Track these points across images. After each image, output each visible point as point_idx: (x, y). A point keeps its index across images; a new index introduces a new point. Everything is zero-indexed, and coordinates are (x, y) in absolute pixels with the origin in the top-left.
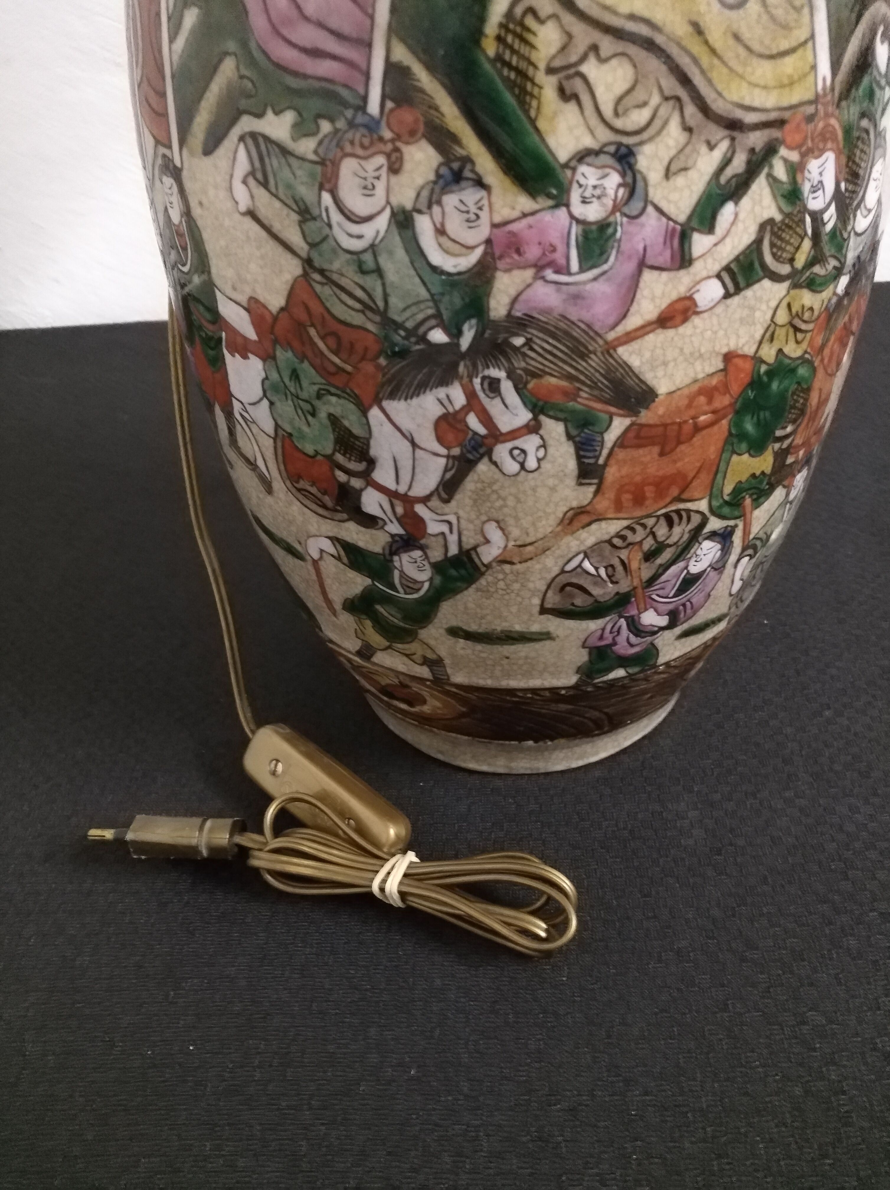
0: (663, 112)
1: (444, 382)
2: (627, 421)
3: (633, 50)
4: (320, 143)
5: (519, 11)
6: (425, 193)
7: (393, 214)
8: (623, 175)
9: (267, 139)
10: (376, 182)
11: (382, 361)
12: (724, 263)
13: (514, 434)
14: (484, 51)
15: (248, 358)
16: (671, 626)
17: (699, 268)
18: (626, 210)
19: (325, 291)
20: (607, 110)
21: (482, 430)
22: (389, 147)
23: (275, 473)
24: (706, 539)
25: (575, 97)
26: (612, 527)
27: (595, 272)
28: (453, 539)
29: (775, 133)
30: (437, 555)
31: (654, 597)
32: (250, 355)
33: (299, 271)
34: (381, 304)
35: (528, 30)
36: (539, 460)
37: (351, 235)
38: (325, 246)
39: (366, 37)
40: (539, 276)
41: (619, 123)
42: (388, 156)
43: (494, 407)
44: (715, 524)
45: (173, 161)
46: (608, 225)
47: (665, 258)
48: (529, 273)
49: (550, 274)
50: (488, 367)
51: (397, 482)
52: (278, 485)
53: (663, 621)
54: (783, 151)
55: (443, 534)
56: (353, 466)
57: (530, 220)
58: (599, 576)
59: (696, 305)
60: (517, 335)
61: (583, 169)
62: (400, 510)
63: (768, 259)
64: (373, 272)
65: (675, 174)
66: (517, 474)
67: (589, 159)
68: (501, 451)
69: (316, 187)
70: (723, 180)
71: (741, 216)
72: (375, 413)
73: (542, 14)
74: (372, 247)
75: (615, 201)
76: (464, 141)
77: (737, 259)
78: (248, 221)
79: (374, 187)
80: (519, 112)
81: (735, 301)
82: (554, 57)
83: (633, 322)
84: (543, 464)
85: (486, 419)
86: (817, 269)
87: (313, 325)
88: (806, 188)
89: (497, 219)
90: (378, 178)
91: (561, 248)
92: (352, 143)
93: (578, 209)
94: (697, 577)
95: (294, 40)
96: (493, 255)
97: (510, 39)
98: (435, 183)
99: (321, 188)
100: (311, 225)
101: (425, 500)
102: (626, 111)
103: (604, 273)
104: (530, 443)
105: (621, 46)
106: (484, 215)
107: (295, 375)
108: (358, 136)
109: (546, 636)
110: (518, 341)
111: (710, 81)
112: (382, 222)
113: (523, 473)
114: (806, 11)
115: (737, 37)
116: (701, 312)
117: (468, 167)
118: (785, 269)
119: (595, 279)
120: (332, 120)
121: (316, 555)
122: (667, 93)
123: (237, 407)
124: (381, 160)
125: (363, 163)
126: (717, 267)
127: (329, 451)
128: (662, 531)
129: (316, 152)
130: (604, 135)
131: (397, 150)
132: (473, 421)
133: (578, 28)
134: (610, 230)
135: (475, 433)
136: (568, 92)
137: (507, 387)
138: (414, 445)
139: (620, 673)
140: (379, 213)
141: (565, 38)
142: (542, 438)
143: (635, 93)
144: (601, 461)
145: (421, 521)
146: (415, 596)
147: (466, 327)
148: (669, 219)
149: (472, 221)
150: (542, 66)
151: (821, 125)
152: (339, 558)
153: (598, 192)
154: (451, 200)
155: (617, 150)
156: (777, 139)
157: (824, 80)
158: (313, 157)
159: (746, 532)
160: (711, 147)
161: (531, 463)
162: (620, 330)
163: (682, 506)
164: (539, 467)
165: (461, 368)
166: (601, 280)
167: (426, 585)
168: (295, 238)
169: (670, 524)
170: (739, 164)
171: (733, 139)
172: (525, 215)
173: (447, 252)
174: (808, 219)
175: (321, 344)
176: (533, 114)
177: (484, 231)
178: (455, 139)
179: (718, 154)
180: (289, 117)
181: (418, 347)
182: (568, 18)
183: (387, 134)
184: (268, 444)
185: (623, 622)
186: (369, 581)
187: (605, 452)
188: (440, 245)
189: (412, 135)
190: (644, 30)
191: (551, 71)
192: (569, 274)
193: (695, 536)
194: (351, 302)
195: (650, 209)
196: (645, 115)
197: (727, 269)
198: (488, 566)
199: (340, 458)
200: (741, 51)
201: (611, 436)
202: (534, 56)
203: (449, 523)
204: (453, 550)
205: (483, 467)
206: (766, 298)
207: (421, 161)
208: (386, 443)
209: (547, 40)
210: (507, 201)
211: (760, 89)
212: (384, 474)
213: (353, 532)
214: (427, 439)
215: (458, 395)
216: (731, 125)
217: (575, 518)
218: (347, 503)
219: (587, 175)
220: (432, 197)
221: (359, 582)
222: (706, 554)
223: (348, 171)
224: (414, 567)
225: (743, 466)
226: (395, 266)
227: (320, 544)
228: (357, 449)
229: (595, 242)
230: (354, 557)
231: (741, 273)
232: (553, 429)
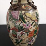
0: (30, 20)
2: (29, 33)
7: (19, 24)
8: (29, 22)
11: (18, 30)
13: (24, 33)
17: (32, 26)
19: (16, 27)
20: (28, 20)
26: (29, 38)
29: (35, 21)
32: (11, 30)
33: (14, 26)
34: (18, 28)
37: (17, 25)
48: (25, 26)
50: (23, 30)
52: (12, 36)
58: (28, 40)
65: (31, 22)
71: (34, 24)
76: (22, 21)
78: (12, 24)
83: (29, 28)
87: (15, 29)
95: (15, 17)
96: (23, 26)
105: (28, 18)
107: (14, 31)
114: (35, 16)
115: (33, 17)
120: (16, 20)
123: (10, 32)
127: (15, 34)
142: (26, 34)
144: (28, 35)
145: (20, 38)
158: (15, 22)
170: (33, 22)
173: (21, 26)
174: (36, 24)
176: (25, 20)
180: (14, 20)
195: (30, 24)
205: (23, 35)
206: (35, 27)
207: (20, 22)
208: (18, 34)
209: (25, 18)
210: (24, 24)
211: (34, 19)
212: (18, 36)
213: (16, 39)
214: (20, 34)
215: (22, 32)
216: (33, 20)
217: (27, 37)
218: (16, 37)
219: (27, 22)
220: (21, 23)
221: (16, 41)
222: (33, 39)
223: (17, 22)
224: (19, 40)
225: (35, 34)
226: (19, 26)
227: (14, 39)
228: (17, 34)
229: (28, 25)
230: (16, 40)
231: (34, 26)
232: (26, 33)
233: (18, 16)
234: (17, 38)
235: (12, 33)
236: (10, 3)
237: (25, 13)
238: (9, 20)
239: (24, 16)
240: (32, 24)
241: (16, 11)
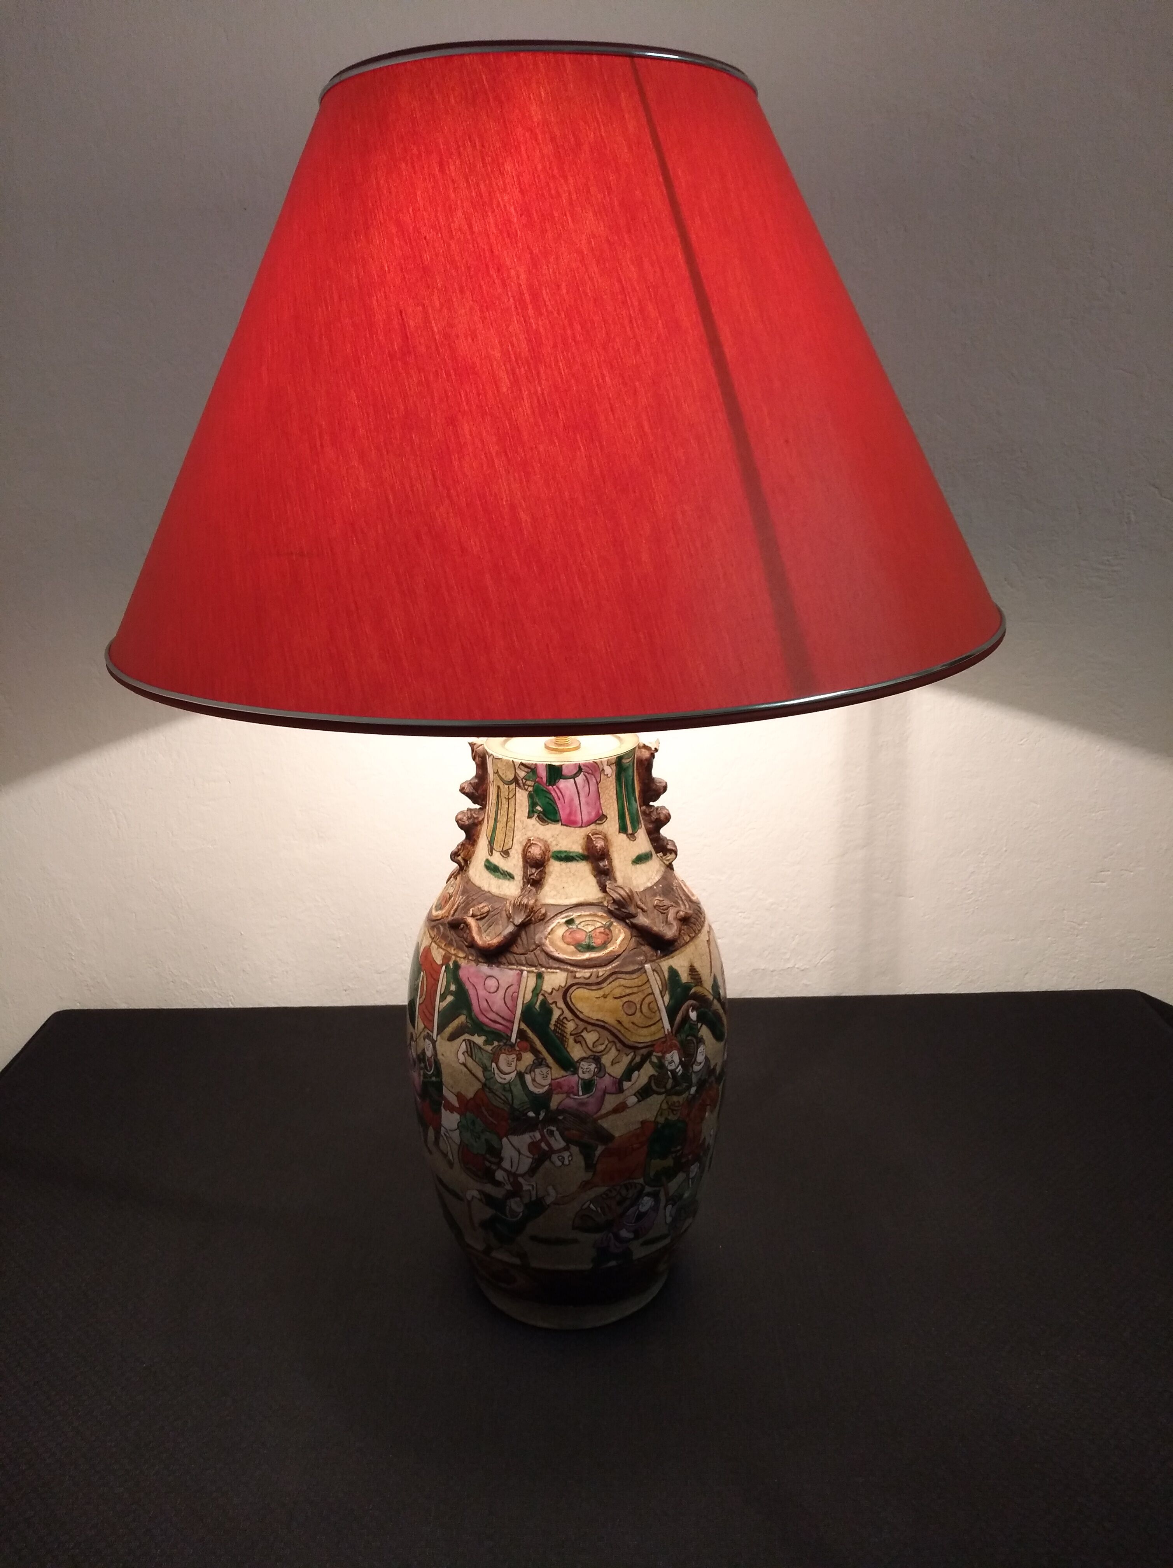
0: (609, 1045)
1: (533, 1131)
2: (604, 1147)
3: (598, 1029)
4: (493, 1048)
5: (561, 1018)
6: (529, 1068)
7: (517, 1073)
8: (596, 1065)
9: (474, 1043)
10: (512, 1062)
11: (509, 1121)
12: (636, 1090)
13: (560, 1151)
14: (550, 1029)
15: (453, 1113)
16: (636, 1238)
17: (626, 1093)
18: (598, 1075)
19: (490, 1095)
20: (590, 1046)
21: (546, 1148)
22: (518, 1052)
23: (456, 1160)
24: (646, 1196)
25: (580, 1042)
26: (602, 1190)
27: (588, 1095)
28: (534, 1193)
29: (652, 1049)
30: (526, 1200)
31: (625, 1223)
32: (454, 1112)
33: (480, 1087)
34: (510, 1102)
35: (565, 1023)
36: (569, 1161)
37: (502, 1078)
38: (492, 1080)
39: (512, 1019)
40: (568, 1096)
41: (595, 1050)
42: (517, 1055)
43: (552, 1141)
44: (648, 1189)
45: (433, 1037)
46: (592, 1080)
47: (614, 1090)
48: (564, 1096)
49: (572, 1096)
50: (549, 1126)
51: (511, 1167)
52: (457, 1165)
53: (631, 1236)
54: (654, 1053)
55: (529, 1190)
56: (493, 1160)
57: (564, 1078)
58: (598, 1211)
59: (627, 1105)
60: (560, 1116)
61: (582, 1063)
62: (512, 1180)
63: (654, 1087)
64: (509, 1091)
65: (615, 1063)
66: (561, 1166)
67: (584, 1060)
68: (555, 1157)
69: (491, 1061)
70: (632, 1064)
71: (641, 1075)
72: (505, 1140)
73: (569, 1019)
74: (509, 1083)
75: (594, 1072)
76: (543, 1054)
77: (641, 1089)
78: (462, 1067)
79: (511, 1064)
80: (562, 1046)
81: (643, 1103)
82: (572, 1031)
83: (603, 1111)
84: (571, 1163)
85: (549, 1145)
86: (678, 1088)
87: (483, 1106)
88: (667, 1063)
89: (553, 1077)
90: (513, 1061)
91: (575, 1089)
92: (505, 1050)
93: (581, 1075)
94: (645, 1213)
95: (488, 1017)
96: (551, 1089)
97: (558, 1025)
98: (532, 1065)
99: (492, 1062)
100: (486, 1073)
101: (522, 1176)
102: (596, 1046)
103: (591, 1095)
104: (566, 1154)
105: (594, 1028)
106: (549, 1076)
107: (473, 1123)
108: (507, 1048)
109: (575, 1241)
110: (561, 1118)
111: (625, 1037)
112: (513, 1075)
113: (563, 1166)
114: (658, 1012)
115: (633, 1023)
116: (629, 1107)
117: (544, 1061)
118: (663, 1090)
119: (588, 1097)
120: (498, 1042)
121: (469, 1198)
122: (611, 1040)
123: (443, 1130)
124: (514, 1056)
125: (508, 1056)
126: (634, 1092)
127: (484, 1153)
128: (624, 1192)
129: (491, 1050)
130: (590, 1053)
131: (520, 1054)
132: (543, 1145)
133: (580, 1023)
134: (593, 1082)
135: (544, 1150)
136: (577, 1041)
137: (557, 1133)
138: (519, 1153)
139: (613, 1263)
140: (514, 1071)
141: (576, 1026)
142: (570, 1153)
143: (600, 1040)
144: (594, 1162)
145: (520, 1185)
146: (515, 1220)
147: (541, 1113)
148: (614, 1077)
149: (545, 1078)
150: (569, 1033)
151: (669, 1044)
152: (481, 1200)
153: (588, 1070)
154: (537, 1071)
155: (594, 1057)
156: (652, 1051)
157: (668, 1030)
158: (491, 1052)
159: (667, 1194)
160: (627, 1055)
161: (566, 1162)
162: (599, 1114)
163: (631, 1181)
164: (569, 1164)
165: (540, 1126)
166: (590, 1097)
167: (521, 1214)
168: (480, 1074)
169: (627, 1189)
170: (638, 1059)
171: (635, 1052)
172: (563, 1077)
173: (536, 1087)
174: (669, 1073)
175: (486, 1113)
176: (566, 1047)
177: (549, 1081)
178: (539, 1052)
179: (630, 1057)
180: (483, 1038)
181: (523, 1118)
182: (577, 1021)
183: (517, 1049)
184: (455, 1148)
185: (611, 1235)
186: (495, 1212)
187: (596, 1159)
188: (533, 1085)
189: (525, 1050)
190: (602, 1024)
191: (571, 1035)
192: (578, 1095)
193: (640, 1195)
194: (499, 1100)
195: (607, 1075)
196: (603, 1047)
197: (638, 1092)
198: (549, 1206)
199: (488, 1156)
200: (636, 1027)
201: (598, 1152)
202: (566, 1030)
203: (533, 1186)
204: (534, 1198)
205: (547, 1163)
206: (656, 1100)
207: (528, 1058)
208: (508, 1152)
209: (570, 1026)
210: (557, 1072)
211: (643, 1036)
212: (506, 1164)
213: (489, 1189)
214: (525, 1151)
215: (538, 1136)
216: (634, 1048)
217: (586, 1186)
218: (488, 1176)
219: (584, 1065)
220: (531, 1069)
221: (489, 1212)
222: (647, 1203)
223: (503, 1058)
224: (516, 1206)
225: (657, 1164)
226: (517, 1090)
227: (472, 1193)
228: (496, 1153)
229: (588, 1086)
230: (488, 1200)
231: (644, 1093)
232: (575, 1149)
233: (513, 1012)
234: (498, 1184)
235: (456, 1136)
236: (454, 856)
237: (566, 991)
238: (440, 1030)
239: (556, 1014)
240: (627, 1075)
241: (499, 964)
